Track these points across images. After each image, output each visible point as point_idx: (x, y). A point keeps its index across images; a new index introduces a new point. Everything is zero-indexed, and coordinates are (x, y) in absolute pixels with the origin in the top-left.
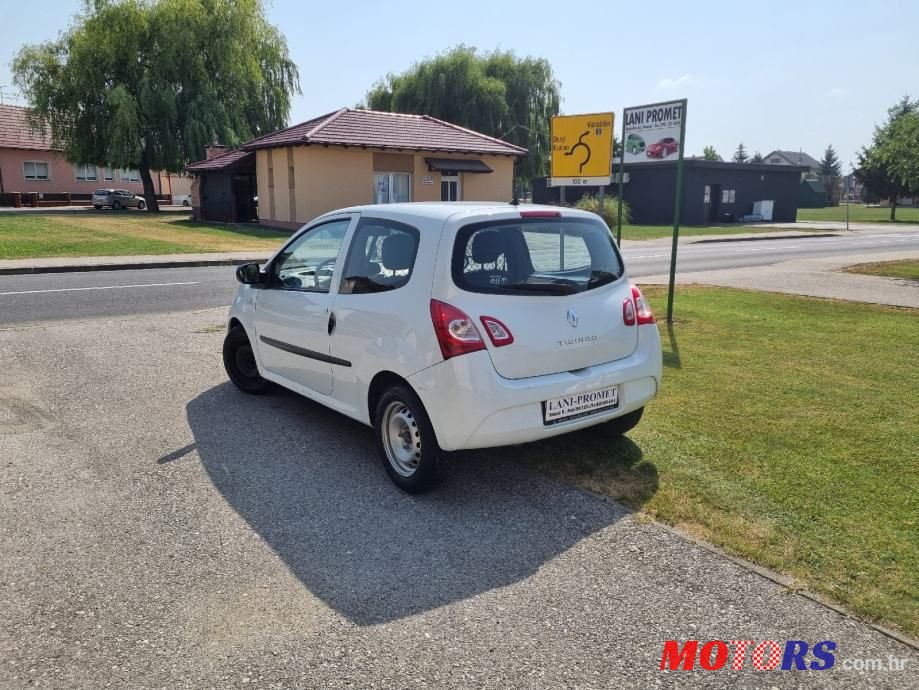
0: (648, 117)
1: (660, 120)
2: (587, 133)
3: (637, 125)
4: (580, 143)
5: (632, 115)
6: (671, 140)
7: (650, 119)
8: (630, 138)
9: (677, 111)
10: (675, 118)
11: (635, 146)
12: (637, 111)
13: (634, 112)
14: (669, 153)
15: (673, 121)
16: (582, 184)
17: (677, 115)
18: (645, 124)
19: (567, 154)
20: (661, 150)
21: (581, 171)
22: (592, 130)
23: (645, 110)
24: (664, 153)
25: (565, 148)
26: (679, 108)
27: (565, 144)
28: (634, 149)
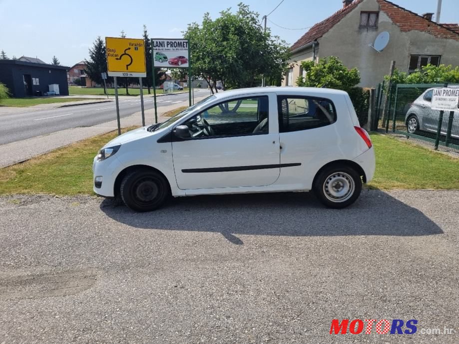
0: (168, 45)
1: (175, 47)
2: (129, 49)
3: (161, 48)
4: (125, 54)
5: (157, 42)
6: (183, 57)
7: (169, 46)
8: (157, 54)
9: (185, 44)
10: (184, 47)
11: (160, 58)
12: (161, 41)
13: (158, 41)
14: (182, 63)
15: (183, 48)
16: (129, 76)
17: (185, 46)
18: (167, 48)
19: (117, 59)
20: (178, 61)
21: (127, 69)
22: (133, 48)
23: (166, 41)
24: (180, 63)
25: (116, 56)
26: (186, 43)
27: (116, 53)
28: (161, 60)
